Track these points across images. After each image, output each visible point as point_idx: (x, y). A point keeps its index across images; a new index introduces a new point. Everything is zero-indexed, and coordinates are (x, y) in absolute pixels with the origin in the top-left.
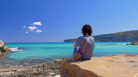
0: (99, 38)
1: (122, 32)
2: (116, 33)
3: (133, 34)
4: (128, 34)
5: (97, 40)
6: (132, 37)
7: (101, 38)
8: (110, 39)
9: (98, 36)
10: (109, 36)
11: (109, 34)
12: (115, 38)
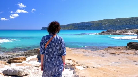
0: (77, 26)
1: (98, 21)
2: (92, 22)
3: (108, 23)
4: (104, 23)
5: (74, 28)
6: (107, 25)
7: (79, 26)
8: (87, 27)
9: (75, 24)
10: (86, 25)
11: (87, 22)
12: (91, 26)
